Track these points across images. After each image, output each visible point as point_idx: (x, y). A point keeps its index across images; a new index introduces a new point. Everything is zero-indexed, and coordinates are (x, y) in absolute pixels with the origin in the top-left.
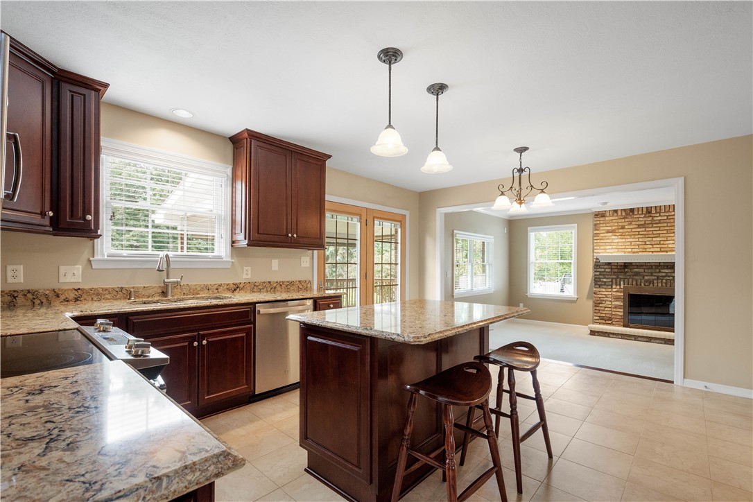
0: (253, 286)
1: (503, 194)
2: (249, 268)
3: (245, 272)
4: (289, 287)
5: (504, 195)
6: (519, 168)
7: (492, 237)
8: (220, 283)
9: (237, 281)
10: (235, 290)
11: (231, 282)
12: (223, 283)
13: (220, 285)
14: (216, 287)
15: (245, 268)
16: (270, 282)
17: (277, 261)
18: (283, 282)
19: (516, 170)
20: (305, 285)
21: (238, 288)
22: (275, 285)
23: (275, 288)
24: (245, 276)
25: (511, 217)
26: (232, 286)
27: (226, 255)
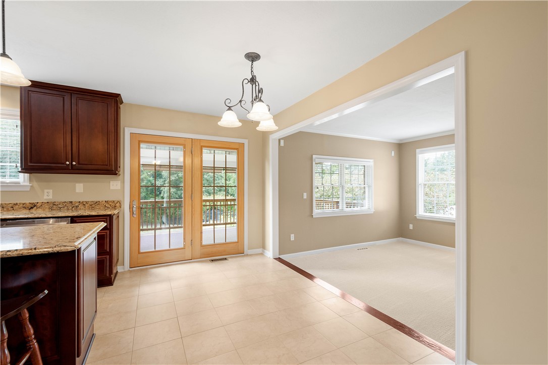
0: (51, 205)
1: (230, 108)
2: (51, 191)
3: (46, 194)
4: (93, 206)
5: (231, 110)
6: (249, 77)
7: (371, 160)
9: (35, 201)
10: (32, 208)
12: (18, 202)
14: (11, 205)
15: (46, 191)
16: (71, 202)
17: (82, 185)
18: (86, 202)
19: (246, 81)
20: (113, 204)
21: (34, 206)
22: (77, 204)
23: (77, 207)
24: (45, 197)
25: (401, 140)
26: (28, 205)
27: (24, 181)
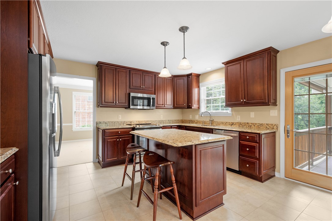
0: (239, 124)
2: (239, 116)
3: (238, 118)
4: (259, 126)
8: (226, 121)
9: (233, 122)
10: (232, 125)
11: (230, 122)
13: (227, 122)
14: (225, 123)
16: (248, 123)
17: (253, 113)
18: (255, 124)
20: (272, 127)
21: (233, 124)
22: (251, 125)
23: (251, 126)
24: (237, 120)
27: (230, 111)
